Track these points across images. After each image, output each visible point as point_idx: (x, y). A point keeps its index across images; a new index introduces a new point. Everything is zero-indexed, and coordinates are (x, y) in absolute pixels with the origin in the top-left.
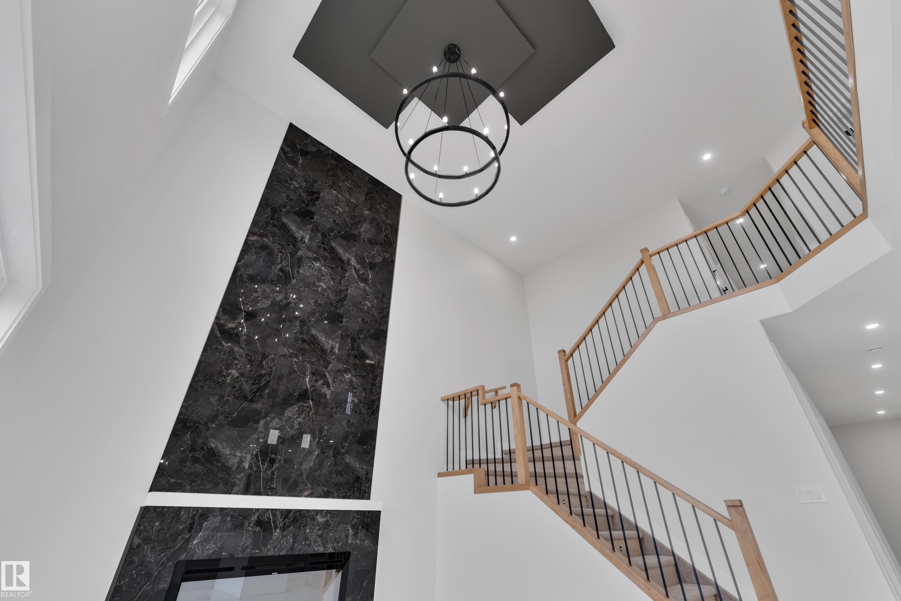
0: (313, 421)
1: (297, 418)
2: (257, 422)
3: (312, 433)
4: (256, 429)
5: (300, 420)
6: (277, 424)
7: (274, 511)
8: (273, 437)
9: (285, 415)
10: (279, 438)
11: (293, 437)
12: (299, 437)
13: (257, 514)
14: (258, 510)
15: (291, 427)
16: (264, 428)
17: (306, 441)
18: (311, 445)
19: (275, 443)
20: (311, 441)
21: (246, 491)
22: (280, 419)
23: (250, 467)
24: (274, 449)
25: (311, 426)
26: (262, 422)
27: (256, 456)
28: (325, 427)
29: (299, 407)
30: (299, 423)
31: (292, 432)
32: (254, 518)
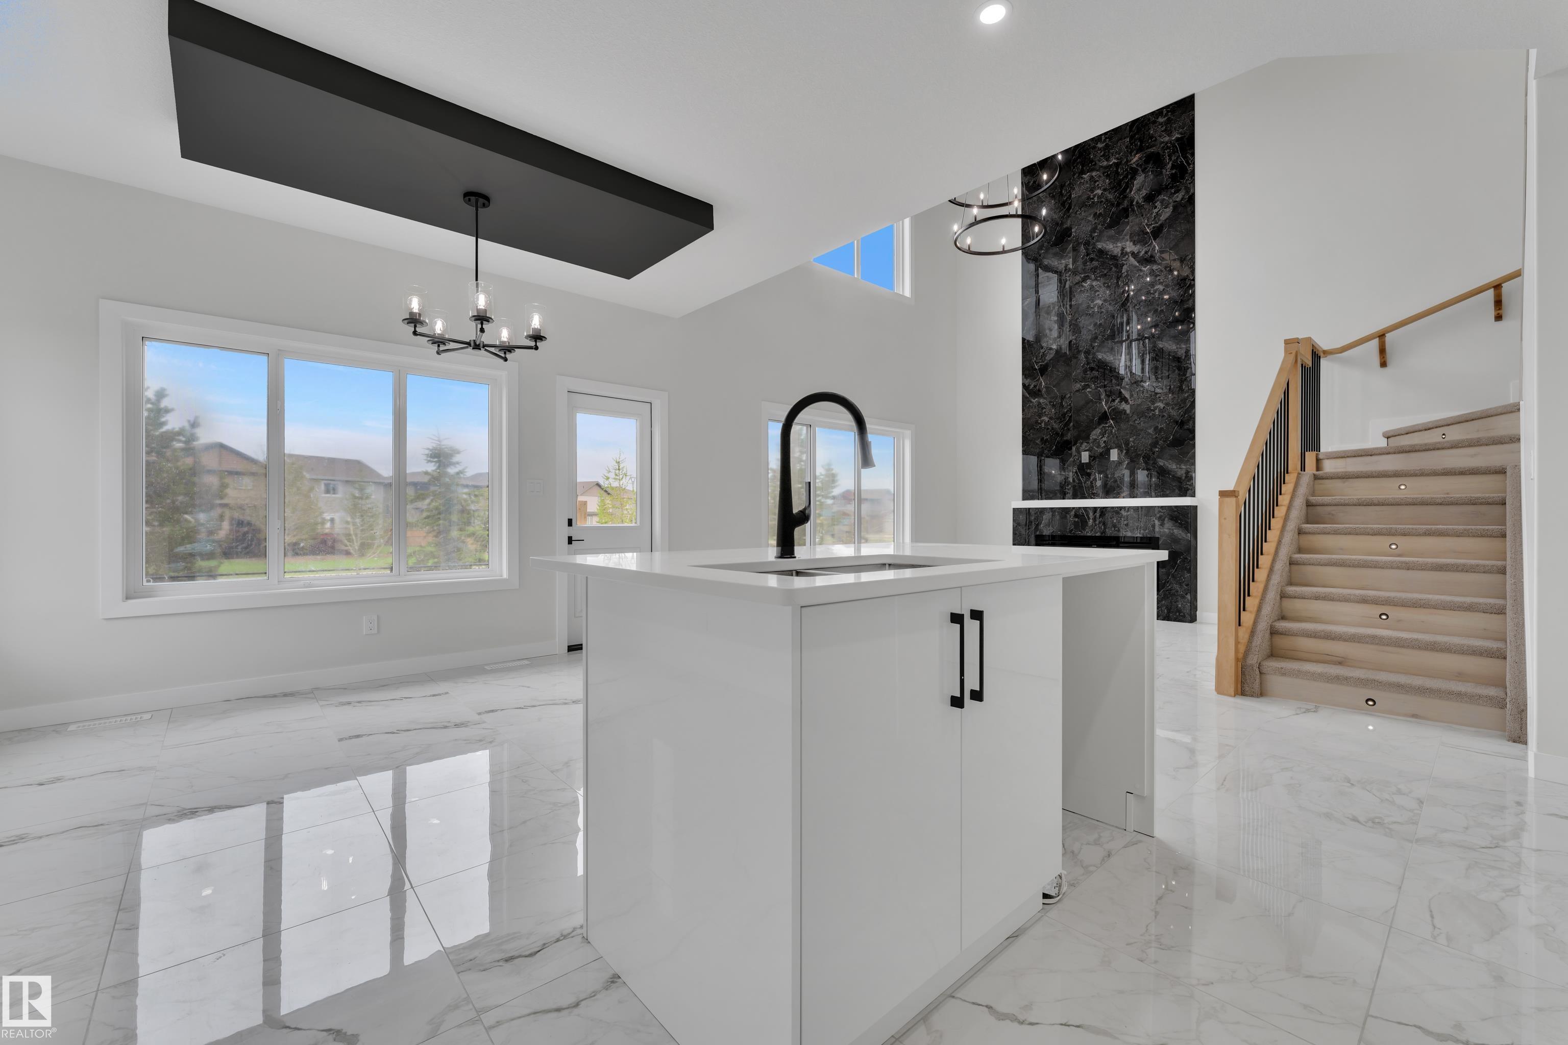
0: (1117, 437)
1: (1101, 438)
2: (1070, 449)
3: (1119, 447)
4: (1071, 454)
5: (1105, 439)
6: (1086, 447)
7: (1085, 509)
8: (1085, 457)
9: (1091, 438)
10: (1090, 456)
11: (1101, 454)
12: (1107, 452)
13: (1074, 511)
14: (1074, 508)
15: (1099, 446)
16: (1077, 452)
17: (1114, 455)
18: (1119, 457)
19: (1087, 461)
20: (1118, 454)
21: (1075, 497)
22: (1087, 443)
23: (1074, 480)
24: (1088, 465)
25: (1116, 442)
26: (1074, 448)
27: (1076, 472)
28: (1131, 439)
29: (1101, 429)
30: (1105, 442)
31: (1100, 450)
32: (1073, 513)
